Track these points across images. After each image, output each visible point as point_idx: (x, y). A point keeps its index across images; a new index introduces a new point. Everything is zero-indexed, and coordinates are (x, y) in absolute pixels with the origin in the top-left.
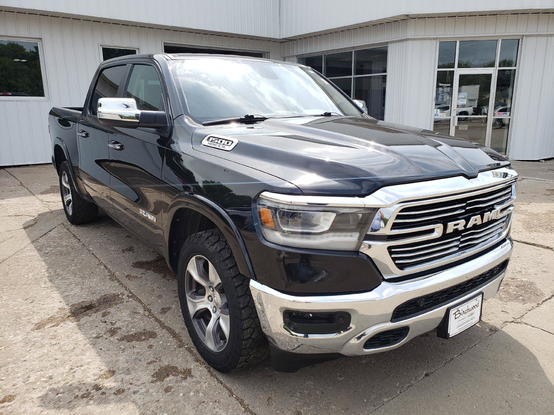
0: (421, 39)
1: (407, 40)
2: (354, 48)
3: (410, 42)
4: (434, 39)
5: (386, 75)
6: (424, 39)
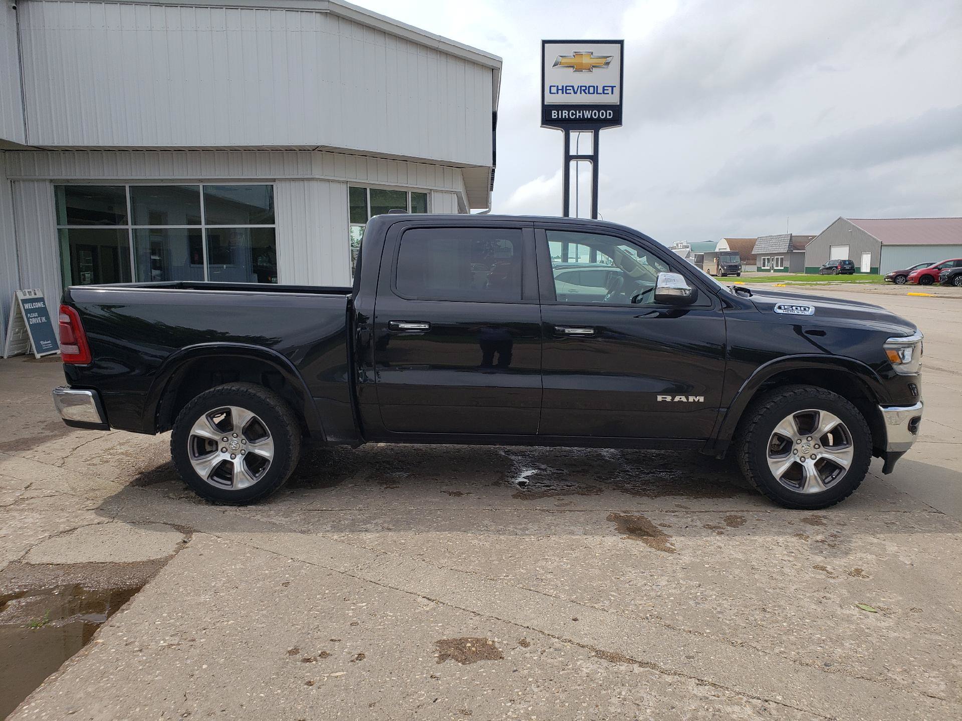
0: (328, 181)
1: (312, 179)
2: (201, 181)
3: (314, 184)
4: (343, 182)
5: (274, 229)
6: (333, 181)
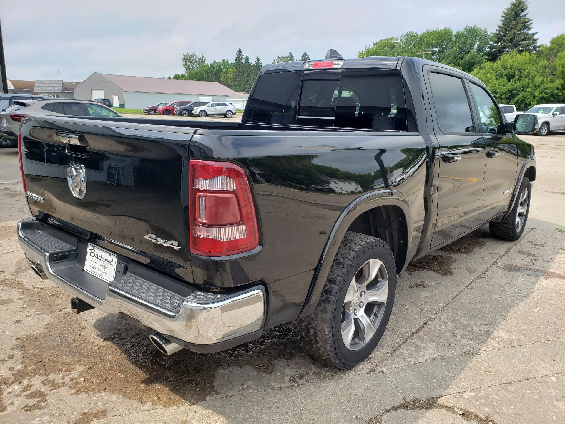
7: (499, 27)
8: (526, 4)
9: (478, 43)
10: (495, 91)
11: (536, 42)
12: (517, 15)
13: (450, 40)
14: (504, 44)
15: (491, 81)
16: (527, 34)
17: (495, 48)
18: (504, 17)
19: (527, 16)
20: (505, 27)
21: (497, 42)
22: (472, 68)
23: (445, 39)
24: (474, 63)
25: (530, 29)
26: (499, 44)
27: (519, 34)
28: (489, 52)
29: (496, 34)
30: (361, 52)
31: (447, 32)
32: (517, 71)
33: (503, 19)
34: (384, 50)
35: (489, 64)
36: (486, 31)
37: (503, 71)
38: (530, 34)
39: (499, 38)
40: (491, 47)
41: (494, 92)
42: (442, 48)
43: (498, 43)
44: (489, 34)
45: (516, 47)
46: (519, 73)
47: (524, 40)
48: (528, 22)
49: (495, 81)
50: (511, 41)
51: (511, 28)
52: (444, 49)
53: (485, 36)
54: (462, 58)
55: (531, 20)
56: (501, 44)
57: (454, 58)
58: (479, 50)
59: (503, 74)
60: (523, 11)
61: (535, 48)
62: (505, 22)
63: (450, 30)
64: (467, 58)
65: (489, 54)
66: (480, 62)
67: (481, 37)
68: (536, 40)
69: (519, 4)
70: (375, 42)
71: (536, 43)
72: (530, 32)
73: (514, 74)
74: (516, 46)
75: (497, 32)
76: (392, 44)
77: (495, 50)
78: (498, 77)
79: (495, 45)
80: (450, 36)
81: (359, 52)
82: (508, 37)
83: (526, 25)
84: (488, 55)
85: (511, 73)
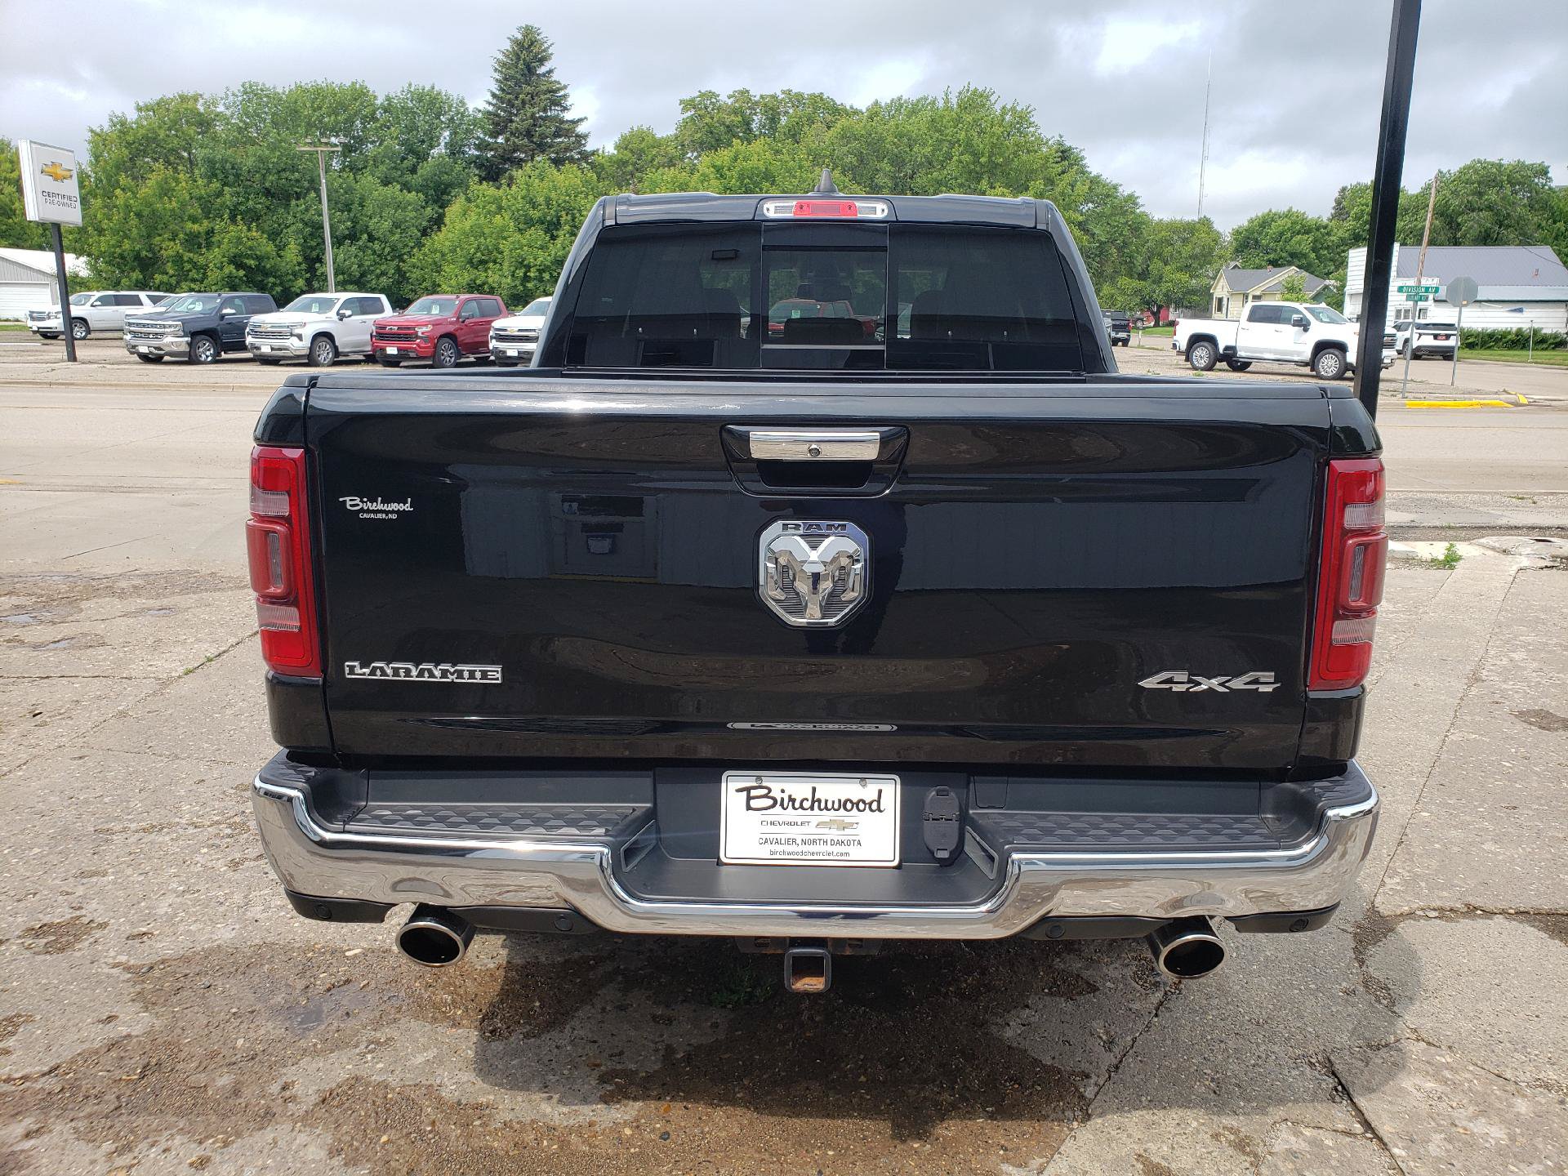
7: (494, 95)
8: (546, 45)
9: (447, 133)
10: (523, 261)
11: (583, 142)
12: (530, 70)
13: (374, 119)
14: (514, 142)
15: (505, 234)
16: (562, 122)
17: (491, 150)
18: (501, 72)
19: (555, 77)
20: (509, 96)
21: (495, 135)
22: (445, 197)
23: (355, 115)
24: (450, 185)
25: (565, 109)
26: (500, 140)
27: (543, 119)
28: (478, 157)
29: (489, 113)
30: (98, 130)
31: (359, 94)
32: (563, 213)
33: (497, 76)
34: (177, 131)
35: (488, 190)
36: (463, 103)
37: (531, 212)
38: (567, 121)
39: (497, 124)
40: (482, 146)
41: (521, 263)
42: (354, 137)
43: (496, 137)
44: (471, 110)
45: (543, 152)
46: (569, 218)
47: (557, 135)
48: (559, 89)
49: (518, 236)
50: (529, 134)
51: (524, 102)
52: (361, 141)
53: (463, 116)
54: (413, 170)
55: (565, 87)
56: (507, 140)
57: (395, 168)
58: (455, 150)
59: (532, 219)
60: (542, 61)
61: (585, 156)
62: (505, 85)
63: (368, 91)
64: (425, 169)
65: (479, 163)
66: (463, 185)
67: (452, 119)
68: (585, 137)
69: (532, 44)
70: (141, 104)
71: (584, 145)
72: (568, 116)
73: (558, 220)
74: (542, 147)
75: (491, 108)
76: (200, 114)
77: (492, 153)
78: (521, 226)
79: (491, 140)
80: (371, 108)
81: (92, 131)
82: (518, 123)
83: (555, 96)
84: (480, 166)
85: (548, 218)
